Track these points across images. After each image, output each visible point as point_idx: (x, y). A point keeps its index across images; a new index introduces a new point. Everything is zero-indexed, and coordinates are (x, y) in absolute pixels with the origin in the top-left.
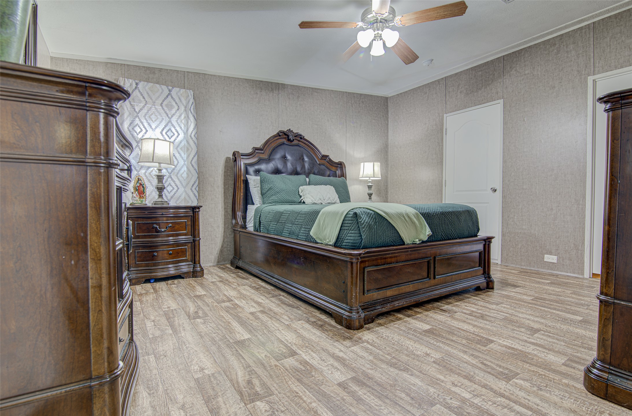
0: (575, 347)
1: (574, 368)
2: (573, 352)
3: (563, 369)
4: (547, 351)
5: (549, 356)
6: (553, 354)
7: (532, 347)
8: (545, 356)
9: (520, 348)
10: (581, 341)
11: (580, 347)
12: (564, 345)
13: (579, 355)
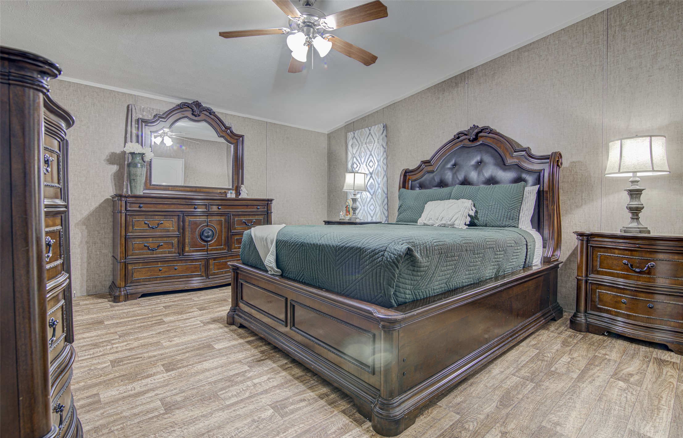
0: (112, 419)
1: (87, 397)
2: (106, 411)
3: (94, 391)
4: (125, 394)
5: (117, 392)
6: (117, 396)
7: (138, 389)
8: (118, 390)
9: (143, 381)
10: (116, 432)
11: (108, 424)
12: (121, 413)
13: (98, 413)
